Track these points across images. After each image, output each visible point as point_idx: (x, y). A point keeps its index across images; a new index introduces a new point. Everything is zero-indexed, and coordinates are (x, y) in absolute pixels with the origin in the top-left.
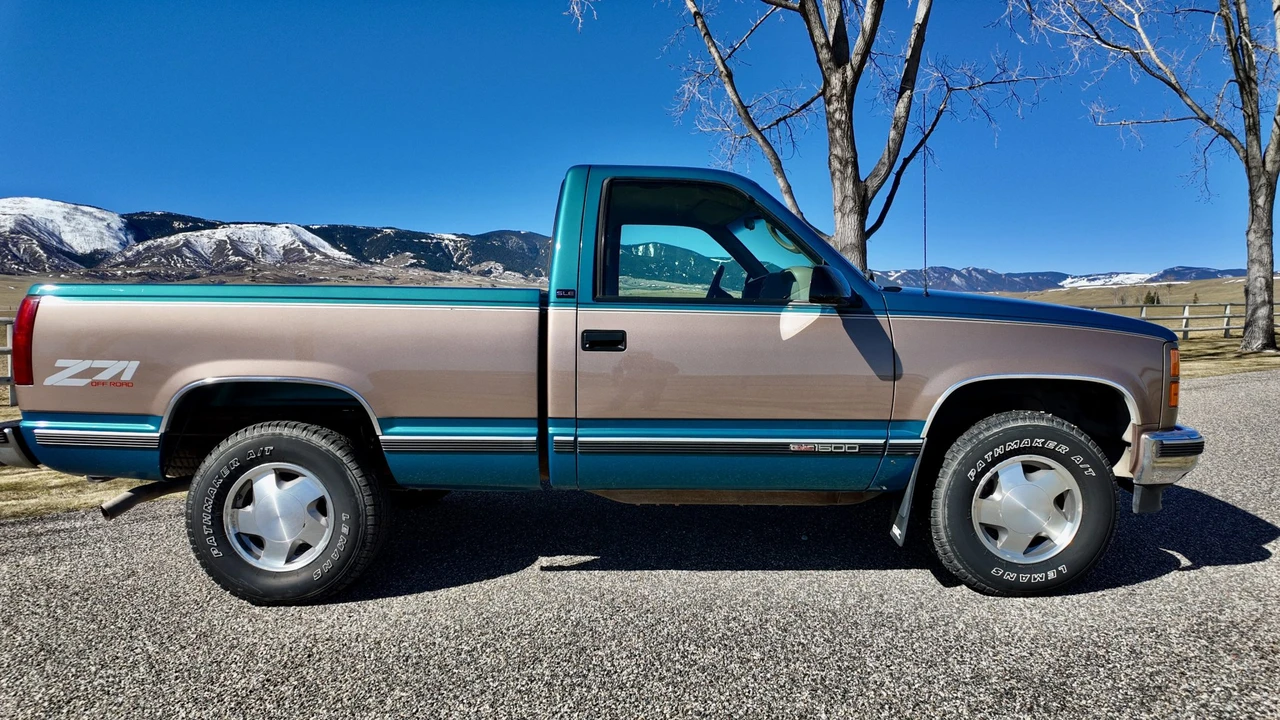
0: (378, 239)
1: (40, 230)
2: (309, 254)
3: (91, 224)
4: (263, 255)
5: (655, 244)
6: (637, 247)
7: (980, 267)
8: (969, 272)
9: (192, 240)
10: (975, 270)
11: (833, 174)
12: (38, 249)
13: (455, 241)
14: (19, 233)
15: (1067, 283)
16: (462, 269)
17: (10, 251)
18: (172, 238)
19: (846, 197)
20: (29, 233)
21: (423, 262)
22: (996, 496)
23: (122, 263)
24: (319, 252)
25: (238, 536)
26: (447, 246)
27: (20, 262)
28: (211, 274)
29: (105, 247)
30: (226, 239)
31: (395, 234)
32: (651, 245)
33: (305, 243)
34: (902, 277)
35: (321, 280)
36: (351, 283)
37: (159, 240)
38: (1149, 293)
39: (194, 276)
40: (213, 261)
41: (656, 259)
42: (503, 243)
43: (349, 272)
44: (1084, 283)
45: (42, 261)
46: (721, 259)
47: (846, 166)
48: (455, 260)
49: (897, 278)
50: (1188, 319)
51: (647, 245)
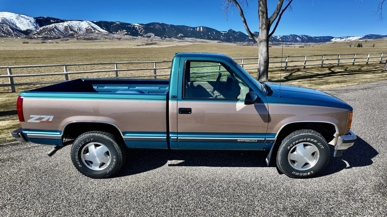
0: (115, 25)
1: (9, 23)
2: (94, 31)
3: (25, 21)
4: (79, 31)
5: (203, 27)
6: (197, 28)
7: (306, 35)
8: (302, 36)
9: (57, 26)
10: (304, 35)
11: (259, 16)
12: (9, 29)
13: (139, 26)
14: (3, 24)
15: (333, 40)
16: (141, 35)
17: (1, 30)
18: (51, 25)
19: (263, 24)
20: (6, 24)
21: (129, 33)
22: (295, 153)
23: (36, 34)
24: (97, 30)
25: (86, 161)
26: (136, 28)
27: (5, 33)
28: (64, 37)
29: (30, 28)
30: (67, 25)
31: (120, 24)
32: (201, 27)
33: (92, 27)
34: (281, 38)
35: (98, 39)
36: (107, 40)
37: (47, 26)
38: (359, 44)
39: (59, 38)
40: (64, 33)
41: (203, 32)
42: (154, 27)
43: (106, 36)
44: (338, 40)
45: (11, 33)
46: (224, 32)
47: (264, 13)
48: (139, 32)
49: (280, 38)
50: (369, 58)
51: (200, 27)
